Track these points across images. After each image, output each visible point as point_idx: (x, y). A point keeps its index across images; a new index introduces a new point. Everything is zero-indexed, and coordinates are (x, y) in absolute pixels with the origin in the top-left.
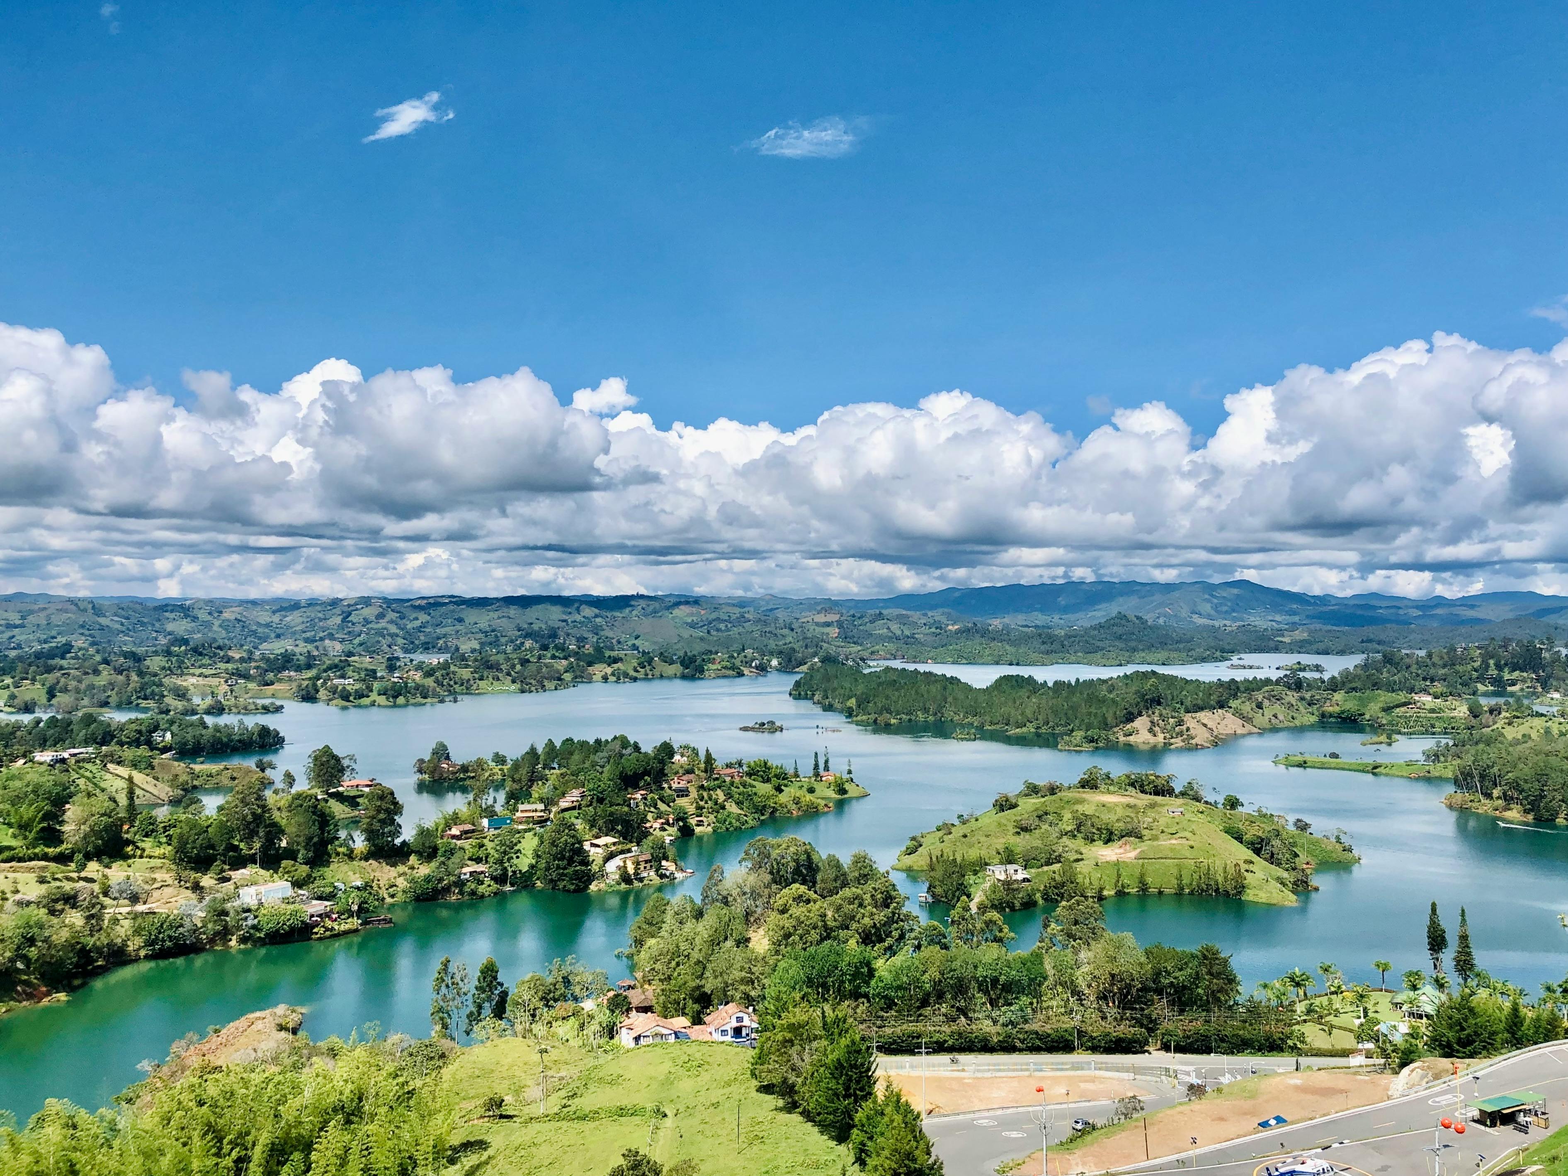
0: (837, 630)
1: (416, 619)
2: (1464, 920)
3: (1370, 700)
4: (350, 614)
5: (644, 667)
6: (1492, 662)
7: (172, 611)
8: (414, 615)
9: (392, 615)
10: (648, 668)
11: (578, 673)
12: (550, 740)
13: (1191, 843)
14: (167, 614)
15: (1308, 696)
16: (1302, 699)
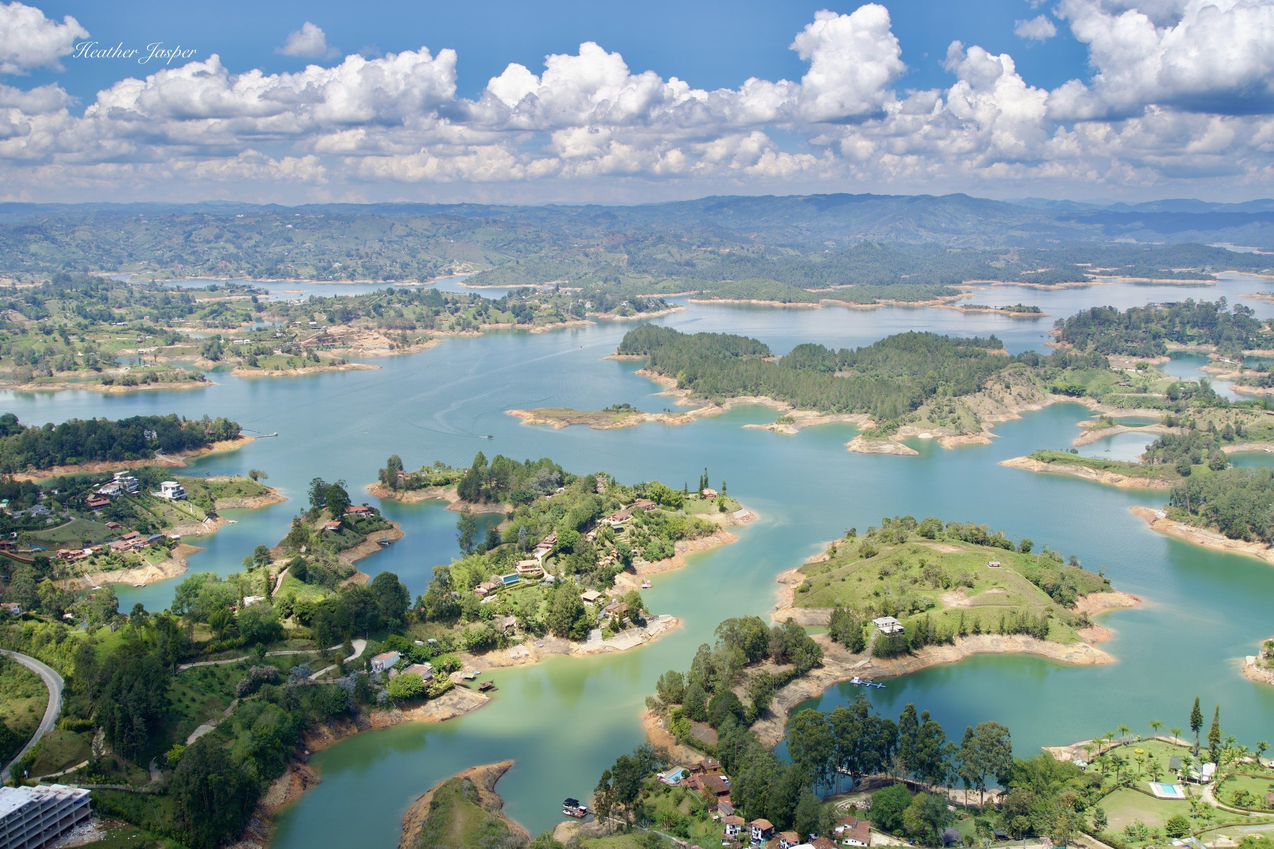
0: (626, 257)
1: (250, 238)
2: (1217, 714)
3: (1093, 376)
4: (191, 234)
5: (481, 315)
6: (1177, 320)
7: (32, 233)
8: (247, 235)
9: (228, 235)
10: (484, 316)
11: (429, 323)
12: (481, 453)
13: (1008, 593)
14: (27, 236)
15: (1042, 372)
16: (1038, 375)
